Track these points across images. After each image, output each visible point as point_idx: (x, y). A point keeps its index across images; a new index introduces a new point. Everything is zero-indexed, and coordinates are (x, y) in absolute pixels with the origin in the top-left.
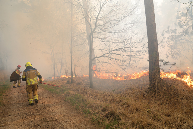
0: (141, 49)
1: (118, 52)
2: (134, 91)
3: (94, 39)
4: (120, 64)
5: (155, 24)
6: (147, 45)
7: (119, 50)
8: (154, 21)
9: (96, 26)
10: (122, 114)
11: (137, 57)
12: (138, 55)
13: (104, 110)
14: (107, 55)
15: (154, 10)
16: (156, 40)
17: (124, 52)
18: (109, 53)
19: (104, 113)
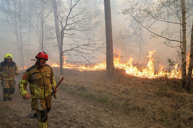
0: (101, 46)
1: (84, 47)
2: (96, 76)
3: (64, 35)
4: (85, 56)
5: (111, 29)
6: (105, 43)
7: (85, 45)
8: (111, 27)
9: (66, 25)
10: (88, 88)
11: (99, 51)
12: (99, 49)
13: (76, 87)
14: (75, 49)
15: (111, 19)
16: (112, 40)
17: (89, 47)
18: (77, 47)
19: (76, 88)
